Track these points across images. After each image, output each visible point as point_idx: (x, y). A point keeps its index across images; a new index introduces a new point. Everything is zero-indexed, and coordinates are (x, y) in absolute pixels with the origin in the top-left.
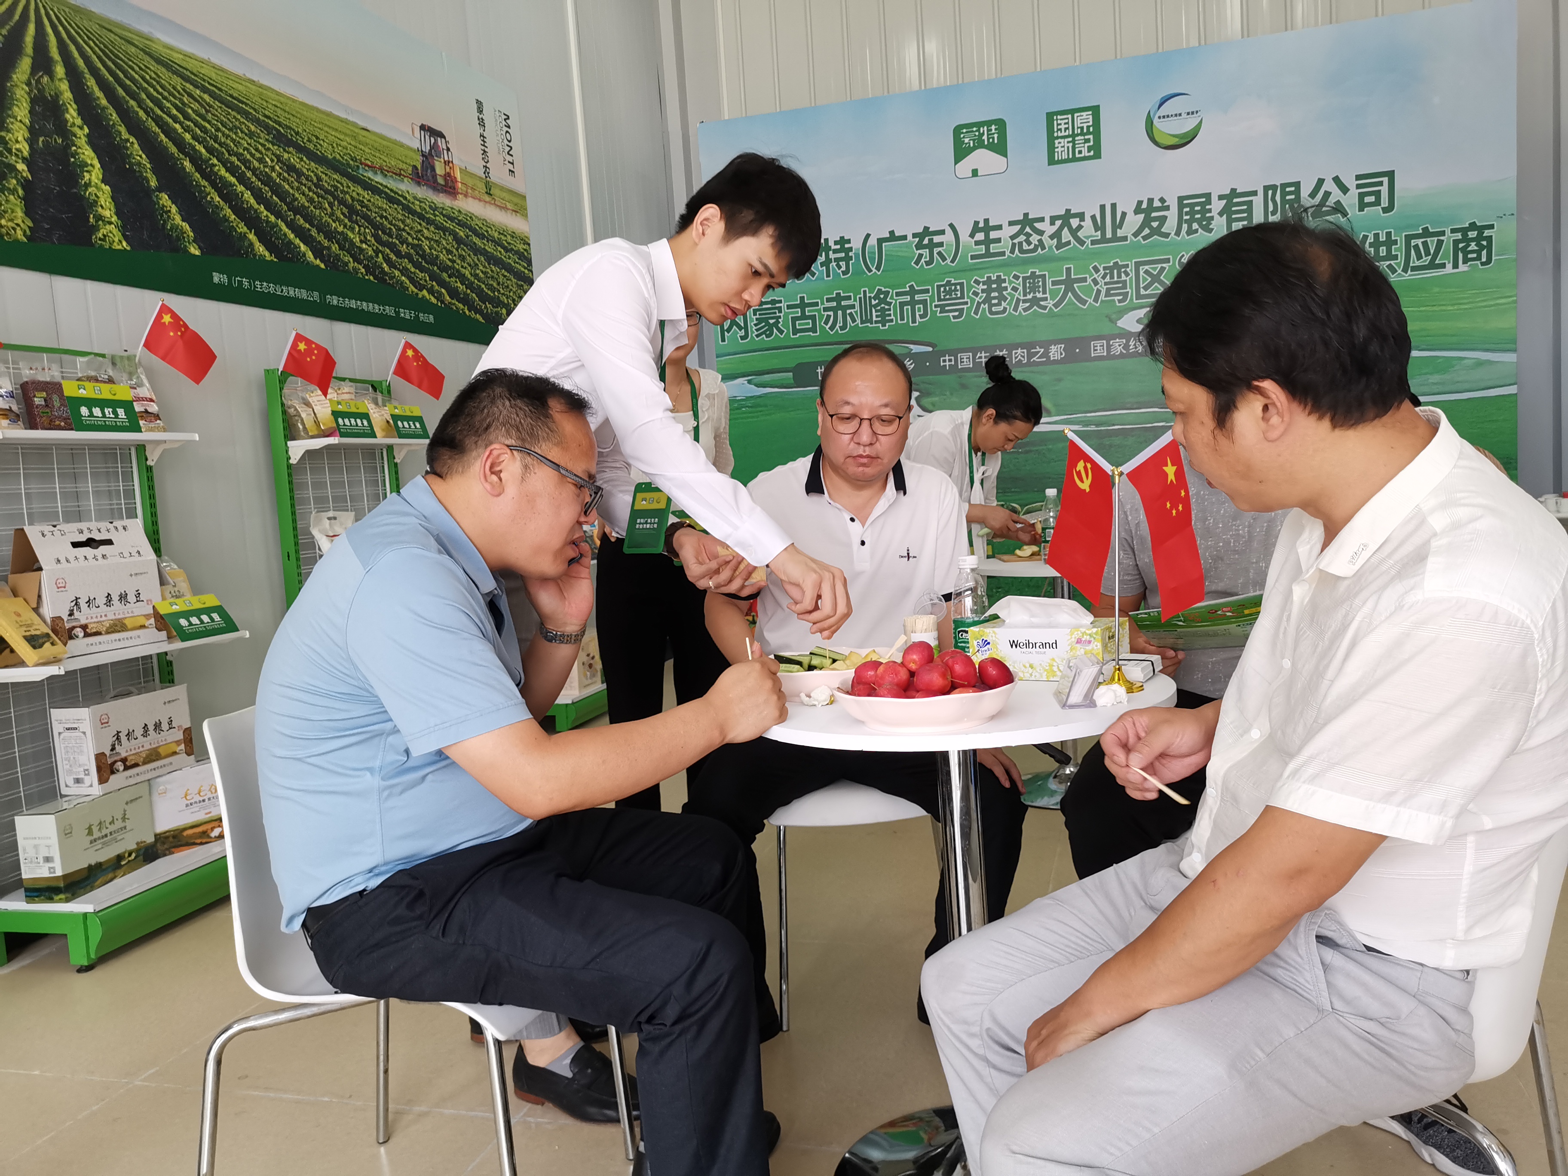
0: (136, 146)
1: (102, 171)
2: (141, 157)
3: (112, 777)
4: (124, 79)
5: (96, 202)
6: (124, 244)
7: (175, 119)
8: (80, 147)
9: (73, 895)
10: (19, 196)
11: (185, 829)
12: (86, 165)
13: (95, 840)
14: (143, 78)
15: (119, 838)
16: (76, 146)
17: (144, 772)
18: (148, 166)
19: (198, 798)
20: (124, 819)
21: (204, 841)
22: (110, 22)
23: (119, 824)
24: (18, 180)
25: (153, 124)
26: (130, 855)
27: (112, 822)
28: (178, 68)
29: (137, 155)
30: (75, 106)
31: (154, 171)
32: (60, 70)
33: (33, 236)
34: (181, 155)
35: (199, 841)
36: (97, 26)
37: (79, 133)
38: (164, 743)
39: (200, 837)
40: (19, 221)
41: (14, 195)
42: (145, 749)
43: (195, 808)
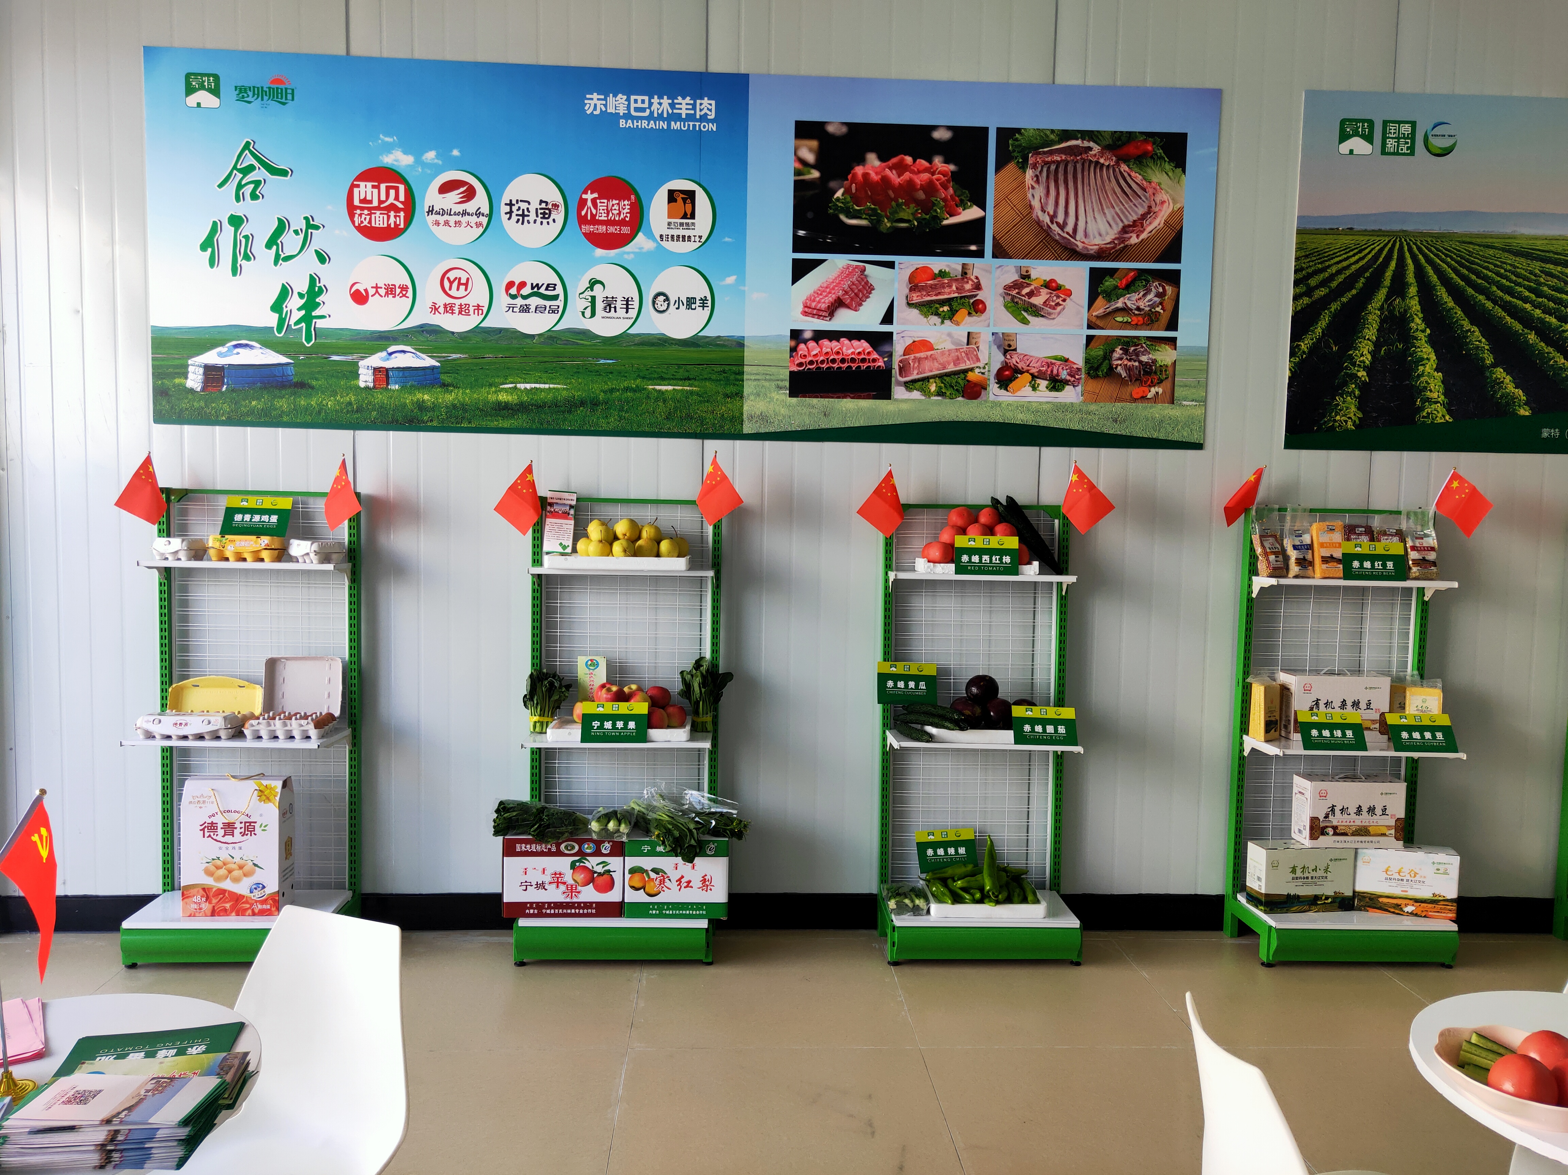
0: (1477, 333)
1: (1436, 361)
2: (1480, 341)
3: (1321, 838)
4: (1477, 279)
5: (1425, 388)
6: (1447, 417)
7: (1526, 300)
8: (1419, 347)
9: (1270, 910)
10: (1355, 396)
11: (1381, 896)
12: (1422, 359)
13: (1297, 878)
14: (1498, 274)
15: (1320, 883)
16: (1415, 347)
17: (1351, 842)
18: (1487, 347)
19: (1397, 876)
20: (1326, 871)
21: (1397, 911)
22: (1471, 235)
23: (1320, 873)
24: (1357, 385)
25: (1500, 310)
26: (1327, 898)
27: (1315, 870)
28: (1539, 253)
29: (1476, 341)
30: (1421, 315)
31: (1491, 351)
32: (1413, 290)
33: (1360, 426)
34: (1526, 331)
35: (1392, 910)
36: (1457, 244)
37: (1421, 335)
38: (1375, 824)
39: (1394, 908)
40: (1352, 415)
41: (1350, 396)
42: (1356, 824)
43: (1393, 883)
